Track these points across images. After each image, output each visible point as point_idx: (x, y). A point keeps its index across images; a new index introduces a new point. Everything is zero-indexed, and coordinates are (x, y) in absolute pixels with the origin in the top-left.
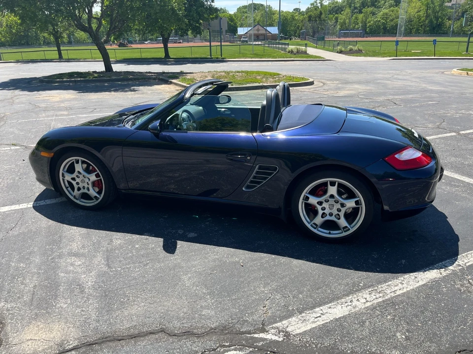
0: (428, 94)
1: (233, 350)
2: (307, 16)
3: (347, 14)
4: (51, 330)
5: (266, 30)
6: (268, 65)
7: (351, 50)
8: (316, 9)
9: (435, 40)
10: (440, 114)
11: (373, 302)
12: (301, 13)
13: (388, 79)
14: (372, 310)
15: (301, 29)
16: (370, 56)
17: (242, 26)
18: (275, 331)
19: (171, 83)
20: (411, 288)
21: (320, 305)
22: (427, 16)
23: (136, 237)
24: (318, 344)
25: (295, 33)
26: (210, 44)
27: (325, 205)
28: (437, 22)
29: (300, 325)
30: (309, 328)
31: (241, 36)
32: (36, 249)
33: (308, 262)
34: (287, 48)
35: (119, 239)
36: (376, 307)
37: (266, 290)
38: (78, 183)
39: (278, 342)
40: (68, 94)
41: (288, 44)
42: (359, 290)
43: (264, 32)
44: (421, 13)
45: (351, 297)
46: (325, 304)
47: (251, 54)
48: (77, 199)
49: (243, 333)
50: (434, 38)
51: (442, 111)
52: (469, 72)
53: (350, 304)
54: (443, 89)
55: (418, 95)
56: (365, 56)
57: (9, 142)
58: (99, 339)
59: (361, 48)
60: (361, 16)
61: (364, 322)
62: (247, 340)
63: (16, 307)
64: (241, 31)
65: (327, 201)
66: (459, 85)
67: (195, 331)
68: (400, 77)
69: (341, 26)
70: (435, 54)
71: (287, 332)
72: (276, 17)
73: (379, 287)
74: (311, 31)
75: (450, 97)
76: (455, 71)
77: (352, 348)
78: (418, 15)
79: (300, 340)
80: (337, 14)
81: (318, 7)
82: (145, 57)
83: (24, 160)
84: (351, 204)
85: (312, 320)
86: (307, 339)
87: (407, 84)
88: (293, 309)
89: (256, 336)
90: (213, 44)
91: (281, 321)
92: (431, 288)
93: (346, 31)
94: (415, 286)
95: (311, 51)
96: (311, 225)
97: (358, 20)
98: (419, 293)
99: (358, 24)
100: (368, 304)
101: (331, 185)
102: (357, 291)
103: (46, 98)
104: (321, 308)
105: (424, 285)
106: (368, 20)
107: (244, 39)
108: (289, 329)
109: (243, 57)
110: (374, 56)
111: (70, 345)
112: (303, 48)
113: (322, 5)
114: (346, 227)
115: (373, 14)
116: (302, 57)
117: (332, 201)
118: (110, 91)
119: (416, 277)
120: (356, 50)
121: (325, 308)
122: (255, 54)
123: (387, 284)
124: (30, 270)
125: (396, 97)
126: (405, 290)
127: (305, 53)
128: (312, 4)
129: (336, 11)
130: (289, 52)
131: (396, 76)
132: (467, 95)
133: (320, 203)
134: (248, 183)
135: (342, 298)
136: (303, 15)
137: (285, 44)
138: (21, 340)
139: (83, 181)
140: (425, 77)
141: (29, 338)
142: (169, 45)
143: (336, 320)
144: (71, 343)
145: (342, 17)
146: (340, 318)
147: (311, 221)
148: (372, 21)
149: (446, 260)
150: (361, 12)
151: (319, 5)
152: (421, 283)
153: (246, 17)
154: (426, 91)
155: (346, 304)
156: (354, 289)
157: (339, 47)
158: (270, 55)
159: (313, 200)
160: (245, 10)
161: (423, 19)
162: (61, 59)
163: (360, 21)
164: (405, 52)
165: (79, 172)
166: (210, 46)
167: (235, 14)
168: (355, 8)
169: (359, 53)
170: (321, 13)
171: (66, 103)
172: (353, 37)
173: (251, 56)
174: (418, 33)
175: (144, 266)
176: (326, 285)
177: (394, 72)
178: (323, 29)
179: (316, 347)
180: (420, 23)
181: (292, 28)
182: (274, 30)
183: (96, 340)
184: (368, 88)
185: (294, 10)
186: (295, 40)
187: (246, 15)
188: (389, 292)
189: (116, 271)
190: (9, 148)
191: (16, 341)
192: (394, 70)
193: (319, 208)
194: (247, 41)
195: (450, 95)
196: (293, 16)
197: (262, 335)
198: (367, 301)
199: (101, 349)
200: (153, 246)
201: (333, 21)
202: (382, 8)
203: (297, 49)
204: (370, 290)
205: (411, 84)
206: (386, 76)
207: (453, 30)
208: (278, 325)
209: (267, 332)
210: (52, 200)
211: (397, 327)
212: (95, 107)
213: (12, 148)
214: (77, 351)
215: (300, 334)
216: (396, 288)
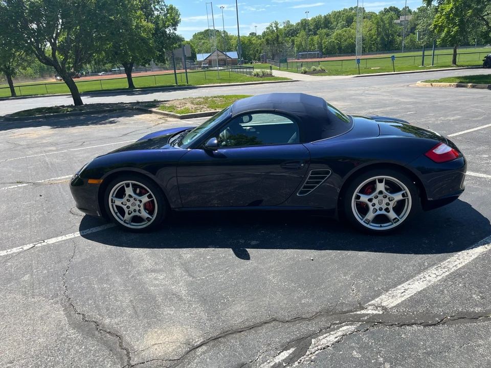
0: (403, 106)
1: (345, 325)
2: (264, 40)
3: (302, 36)
4: (171, 333)
5: (226, 55)
6: (239, 90)
7: (315, 70)
8: (272, 32)
9: (394, 56)
10: (423, 122)
11: (443, 275)
12: (258, 37)
13: (361, 95)
14: (445, 282)
15: (260, 53)
16: (334, 75)
17: (200, 52)
18: (373, 307)
19: (151, 112)
20: (468, 261)
21: (400, 284)
22: (379, 34)
23: (202, 250)
24: (414, 312)
25: (255, 56)
26: (175, 71)
27: (375, 201)
28: (388, 39)
29: (391, 300)
30: (400, 301)
31: (200, 63)
32: (110, 271)
33: (371, 253)
34: (252, 72)
35: (187, 254)
36: (447, 279)
37: (348, 278)
38: (128, 207)
39: (379, 315)
40: (44, 130)
41: (253, 68)
42: (426, 269)
43: (224, 57)
44: (373, 32)
45: (422, 274)
46: (403, 282)
47: (217, 79)
48: (127, 224)
49: (345, 312)
50: (393, 55)
51: (423, 120)
52: (433, 84)
53: (424, 279)
54: (414, 100)
55: (395, 108)
56: (329, 75)
57: (11, 181)
58: (221, 334)
59: (323, 68)
60: (316, 38)
61: (443, 291)
62: (352, 316)
63: (123, 321)
64: (200, 57)
65: (376, 197)
66: (427, 95)
67: (304, 316)
68: (371, 92)
69: (298, 48)
70: (394, 70)
71: (383, 307)
72: (234, 42)
73: (442, 264)
74: (270, 54)
75: (424, 107)
76: (419, 83)
77: (442, 311)
78: (370, 34)
79: (397, 311)
80: (293, 36)
81: (274, 31)
82: (106, 89)
83: (41, 196)
84: (398, 197)
85: (399, 295)
86: (403, 310)
87: (380, 98)
88: (378, 289)
89: (359, 313)
90: (177, 71)
91: (373, 299)
92: (483, 259)
93: (304, 52)
94: (470, 260)
95: (276, 73)
96: (364, 222)
97: (313, 41)
98: (476, 264)
99: (314, 45)
100: (439, 278)
101: (379, 182)
102: (424, 269)
103: (22, 136)
104: (402, 285)
105: (476, 258)
106: (323, 41)
107: (204, 65)
108: (384, 304)
109: (211, 83)
110: (338, 74)
111: (197, 342)
112: (269, 71)
113: (277, 28)
114: (396, 218)
115: (328, 35)
116: (270, 80)
117: (381, 197)
118: (88, 125)
119: (468, 253)
120: (319, 70)
121: (405, 285)
122: (221, 79)
123: (447, 261)
124: (117, 289)
125: (376, 110)
126: (464, 264)
127: (271, 75)
128: (268, 28)
129: (292, 34)
130: (255, 75)
131: (366, 92)
132: (439, 104)
133: (370, 200)
134: (301, 189)
135: (415, 276)
136: (260, 39)
137: (250, 68)
138: (146, 346)
139: (133, 204)
140: (393, 91)
141: (153, 343)
142: (133, 75)
143: (420, 292)
144: (197, 340)
145: (298, 39)
146: (421, 291)
147: (363, 217)
148: (326, 41)
149: (485, 237)
150: (315, 34)
151: (275, 29)
152: (474, 257)
153: (204, 43)
154: (400, 103)
155: (422, 280)
156: (421, 269)
157: (303, 68)
158: (237, 79)
159: (364, 198)
160: (201, 37)
161: (374, 37)
162: (14, 96)
163: (315, 42)
164: (366, 70)
165: (130, 196)
166: (175, 74)
167: (191, 41)
168: (310, 30)
169: (322, 72)
170: (278, 36)
171: (47, 138)
172: (311, 58)
173: (219, 81)
174: (371, 51)
175: (226, 272)
176: (397, 268)
177: (363, 88)
178: (281, 52)
179: (413, 314)
180: (373, 41)
181: (251, 52)
182: (233, 55)
183: (219, 335)
184: (346, 104)
185: (250, 34)
186: (256, 64)
187: (203, 41)
188: (451, 267)
189: (202, 279)
190: (16, 186)
191: (141, 347)
192: (362, 86)
193: (370, 204)
194: (207, 67)
195: (423, 105)
196: (249, 40)
197: (363, 312)
198: (437, 276)
199: (228, 341)
200: (224, 255)
201: (290, 44)
202: (335, 29)
203: (263, 72)
204: (435, 267)
205: (384, 98)
206: (358, 92)
207: (405, 46)
208: (373, 302)
209: (366, 309)
210: (96, 228)
211: (471, 292)
212: (83, 140)
213: (19, 186)
214: (207, 345)
215: (395, 307)
216: (456, 263)
